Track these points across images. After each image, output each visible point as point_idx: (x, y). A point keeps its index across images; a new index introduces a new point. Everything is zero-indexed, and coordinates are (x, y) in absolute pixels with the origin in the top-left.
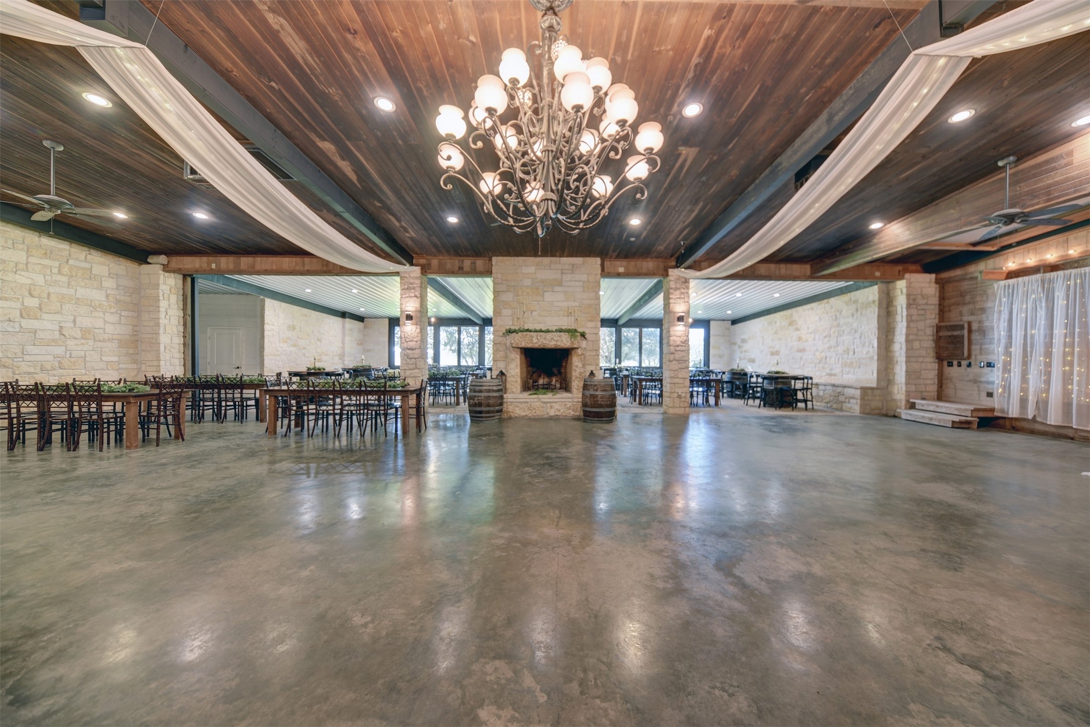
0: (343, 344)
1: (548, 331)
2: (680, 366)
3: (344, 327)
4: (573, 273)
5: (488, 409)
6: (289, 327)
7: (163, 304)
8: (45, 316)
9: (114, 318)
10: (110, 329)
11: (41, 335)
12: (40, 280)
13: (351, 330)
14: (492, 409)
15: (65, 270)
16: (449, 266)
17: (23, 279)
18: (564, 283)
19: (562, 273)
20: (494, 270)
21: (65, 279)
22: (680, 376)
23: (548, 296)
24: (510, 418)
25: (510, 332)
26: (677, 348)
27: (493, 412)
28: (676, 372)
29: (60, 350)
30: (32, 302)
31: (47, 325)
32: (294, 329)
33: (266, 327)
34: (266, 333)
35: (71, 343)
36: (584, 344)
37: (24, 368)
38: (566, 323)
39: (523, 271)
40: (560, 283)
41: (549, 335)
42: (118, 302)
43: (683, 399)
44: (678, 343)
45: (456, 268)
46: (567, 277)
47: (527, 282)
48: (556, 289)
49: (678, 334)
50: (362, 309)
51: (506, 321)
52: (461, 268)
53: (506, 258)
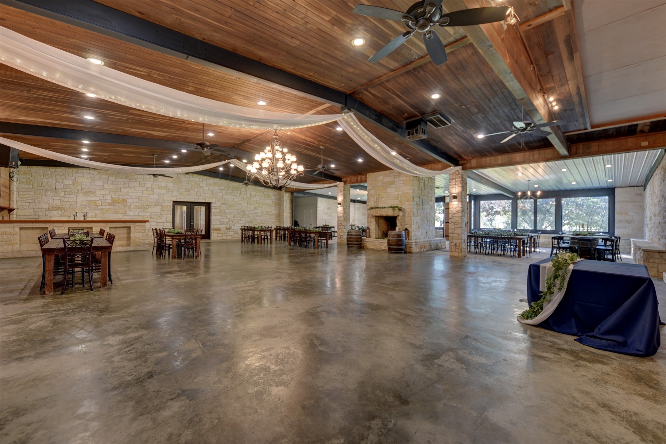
0: (355, 215)
1: (384, 208)
2: (455, 226)
3: (355, 207)
4: (399, 177)
5: (351, 243)
6: (328, 208)
7: (285, 203)
8: (259, 209)
9: (274, 208)
10: (273, 211)
11: (258, 214)
12: (258, 199)
13: (359, 208)
14: (352, 243)
15: (263, 195)
16: (353, 180)
17: (255, 199)
18: (395, 183)
19: (394, 178)
20: (368, 180)
21: (263, 198)
22: (456, 232)
23: (389, 190)
24: (368, 249)
25: (372, 208)
26: (454, 215)
27: (353, 244)
28: (453, 230)
29: (262, 218)
30: (257, 205)
31: (259, 211)
32: (330, 209)
33: (318, 209)
34: (318, 211)
35: (264, 216)
36: (401, 214)
37: (255, 223)
38: (395, 203)
39: (379, 179)
40: (393, 183)
41: (384, 210)
42: (275, 203)
43: (458, 247)
44: (454, 212)
45: (355, 181)
46: (396, 179)
47: (380, 184)
48: (392, 186)
49: (454, 206)
50: (359, 198)
51: (371, 204)
52: (357, 181)
53: (372, 174)
